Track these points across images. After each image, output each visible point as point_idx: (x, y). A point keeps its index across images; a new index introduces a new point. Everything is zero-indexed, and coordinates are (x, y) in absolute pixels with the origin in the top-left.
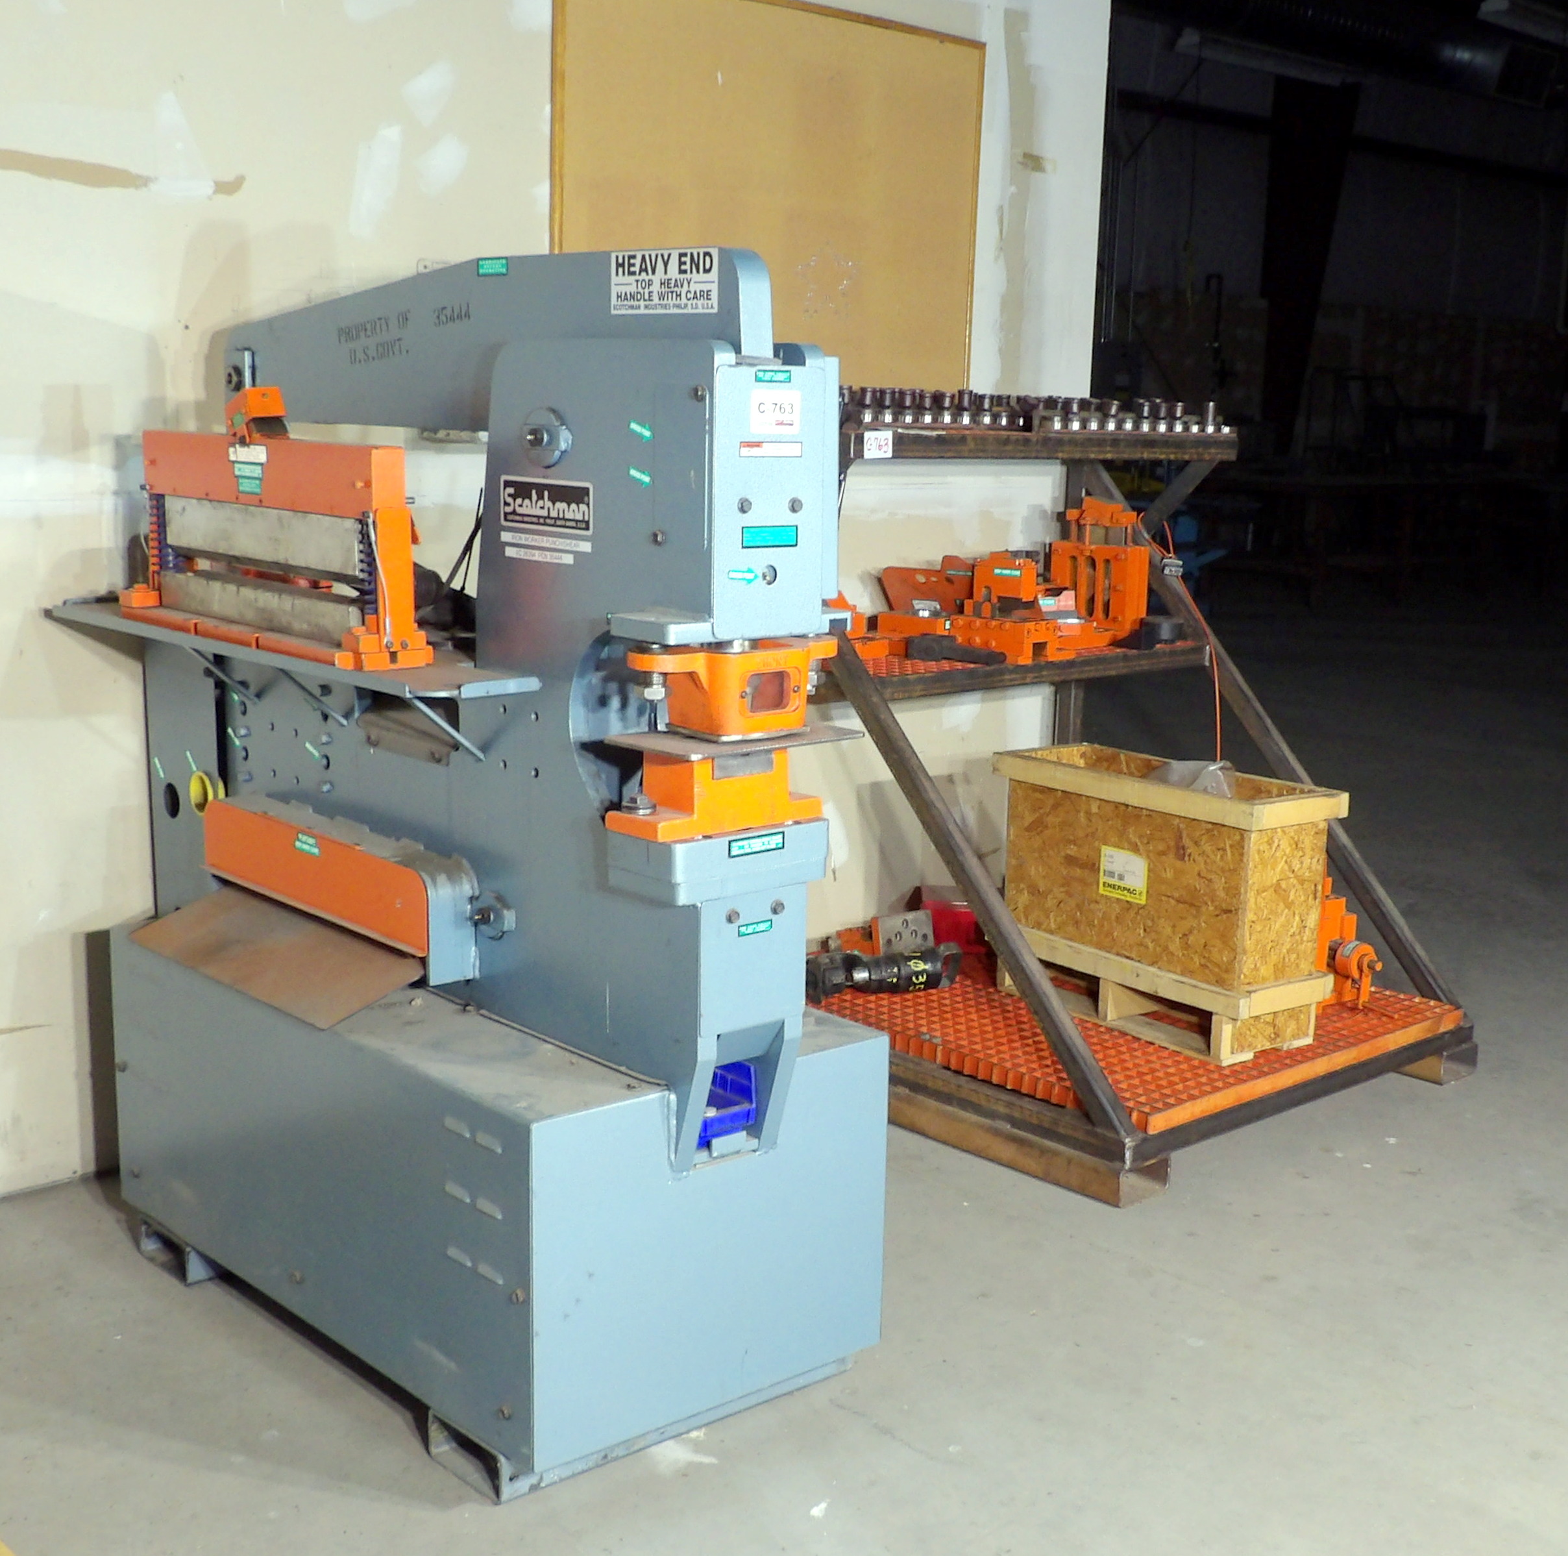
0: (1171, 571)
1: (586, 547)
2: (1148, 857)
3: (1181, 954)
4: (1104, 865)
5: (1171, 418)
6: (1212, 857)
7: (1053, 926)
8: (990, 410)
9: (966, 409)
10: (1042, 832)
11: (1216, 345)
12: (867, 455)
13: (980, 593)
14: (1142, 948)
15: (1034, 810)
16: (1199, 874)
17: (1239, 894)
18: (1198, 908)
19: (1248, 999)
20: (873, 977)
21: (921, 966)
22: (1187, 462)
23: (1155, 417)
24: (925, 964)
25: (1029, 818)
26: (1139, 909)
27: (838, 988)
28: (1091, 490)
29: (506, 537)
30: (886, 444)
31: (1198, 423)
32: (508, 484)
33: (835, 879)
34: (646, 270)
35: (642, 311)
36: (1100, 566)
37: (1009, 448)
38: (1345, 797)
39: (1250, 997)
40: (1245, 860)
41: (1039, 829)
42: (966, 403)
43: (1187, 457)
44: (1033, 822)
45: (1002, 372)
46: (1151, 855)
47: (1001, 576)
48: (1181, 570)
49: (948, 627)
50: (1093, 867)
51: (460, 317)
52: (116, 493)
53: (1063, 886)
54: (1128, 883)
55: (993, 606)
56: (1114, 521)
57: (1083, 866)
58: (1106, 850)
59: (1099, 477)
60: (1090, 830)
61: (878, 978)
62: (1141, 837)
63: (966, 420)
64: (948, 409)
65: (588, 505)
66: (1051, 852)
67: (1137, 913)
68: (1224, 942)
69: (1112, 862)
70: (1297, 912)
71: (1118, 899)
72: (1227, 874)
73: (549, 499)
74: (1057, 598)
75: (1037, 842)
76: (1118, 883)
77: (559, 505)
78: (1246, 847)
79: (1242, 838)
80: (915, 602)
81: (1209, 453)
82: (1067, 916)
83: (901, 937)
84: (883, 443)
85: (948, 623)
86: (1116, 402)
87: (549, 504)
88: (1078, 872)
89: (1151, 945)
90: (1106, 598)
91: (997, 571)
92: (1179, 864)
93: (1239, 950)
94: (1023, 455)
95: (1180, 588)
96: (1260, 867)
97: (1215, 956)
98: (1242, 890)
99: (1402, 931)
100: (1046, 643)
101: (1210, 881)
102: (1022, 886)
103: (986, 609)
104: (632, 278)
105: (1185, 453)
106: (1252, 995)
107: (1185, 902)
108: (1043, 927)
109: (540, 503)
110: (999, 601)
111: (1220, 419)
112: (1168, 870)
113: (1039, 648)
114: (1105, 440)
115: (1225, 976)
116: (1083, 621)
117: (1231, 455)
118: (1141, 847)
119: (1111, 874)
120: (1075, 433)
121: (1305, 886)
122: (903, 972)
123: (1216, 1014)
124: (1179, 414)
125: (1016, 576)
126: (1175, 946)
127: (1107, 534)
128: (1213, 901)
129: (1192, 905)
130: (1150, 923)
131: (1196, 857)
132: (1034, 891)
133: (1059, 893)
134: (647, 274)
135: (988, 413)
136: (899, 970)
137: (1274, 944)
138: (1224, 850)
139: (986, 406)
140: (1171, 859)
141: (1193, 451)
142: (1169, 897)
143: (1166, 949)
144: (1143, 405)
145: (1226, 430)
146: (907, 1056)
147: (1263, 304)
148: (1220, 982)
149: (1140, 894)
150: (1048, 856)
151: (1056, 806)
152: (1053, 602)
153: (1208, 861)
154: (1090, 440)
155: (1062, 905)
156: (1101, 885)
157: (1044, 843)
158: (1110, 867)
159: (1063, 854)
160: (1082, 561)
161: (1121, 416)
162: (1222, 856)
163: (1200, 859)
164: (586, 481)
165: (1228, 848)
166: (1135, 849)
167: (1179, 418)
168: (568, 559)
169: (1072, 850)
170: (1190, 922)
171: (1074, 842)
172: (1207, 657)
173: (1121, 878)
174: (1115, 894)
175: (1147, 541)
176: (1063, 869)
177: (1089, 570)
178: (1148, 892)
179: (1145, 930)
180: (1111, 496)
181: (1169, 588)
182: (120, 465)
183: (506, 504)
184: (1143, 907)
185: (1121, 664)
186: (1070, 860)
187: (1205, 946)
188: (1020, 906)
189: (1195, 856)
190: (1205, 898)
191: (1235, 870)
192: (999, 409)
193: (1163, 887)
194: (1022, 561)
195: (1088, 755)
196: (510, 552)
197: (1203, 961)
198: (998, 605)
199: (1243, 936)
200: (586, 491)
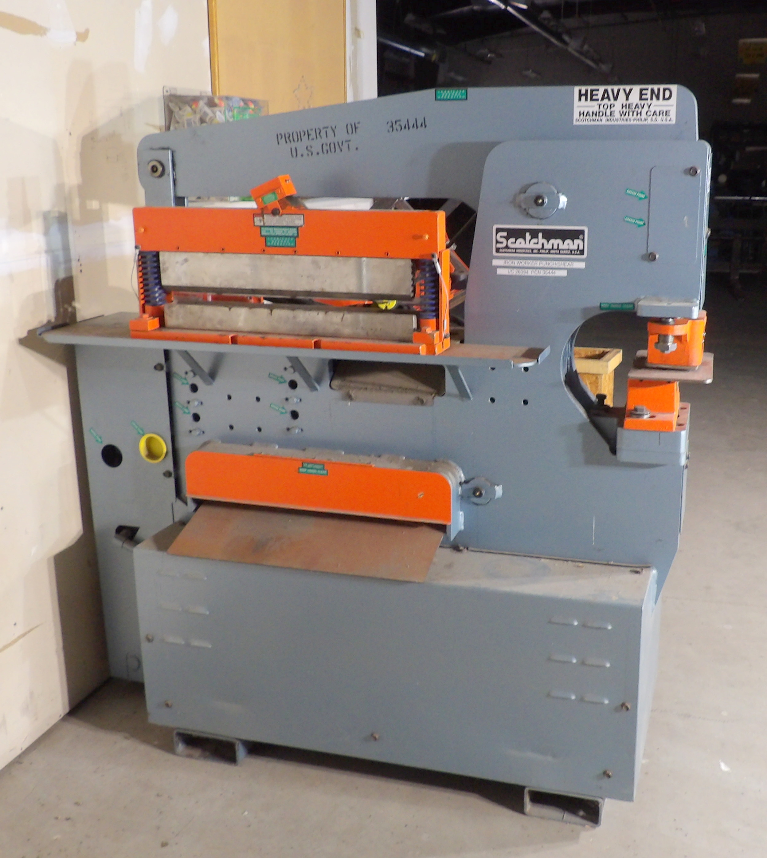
1: (582, 265)
29: (495, 262)
32: (498, 231)
34: (608, 98)
35: (604, 122)
51: (415, 126)
52: (46, 252)
65: (583, 240)
73: (543, 237)
77: (552, 241)
79: (597, 378)
87: (545, 241)
104: (595, 103)
109: (535, 240)
134: (609, 100)
164: (583, 225)
168: (564, 273)
182: (46, 232)
183: (497, 242)
196: (500, 272)
200: (582, 232)
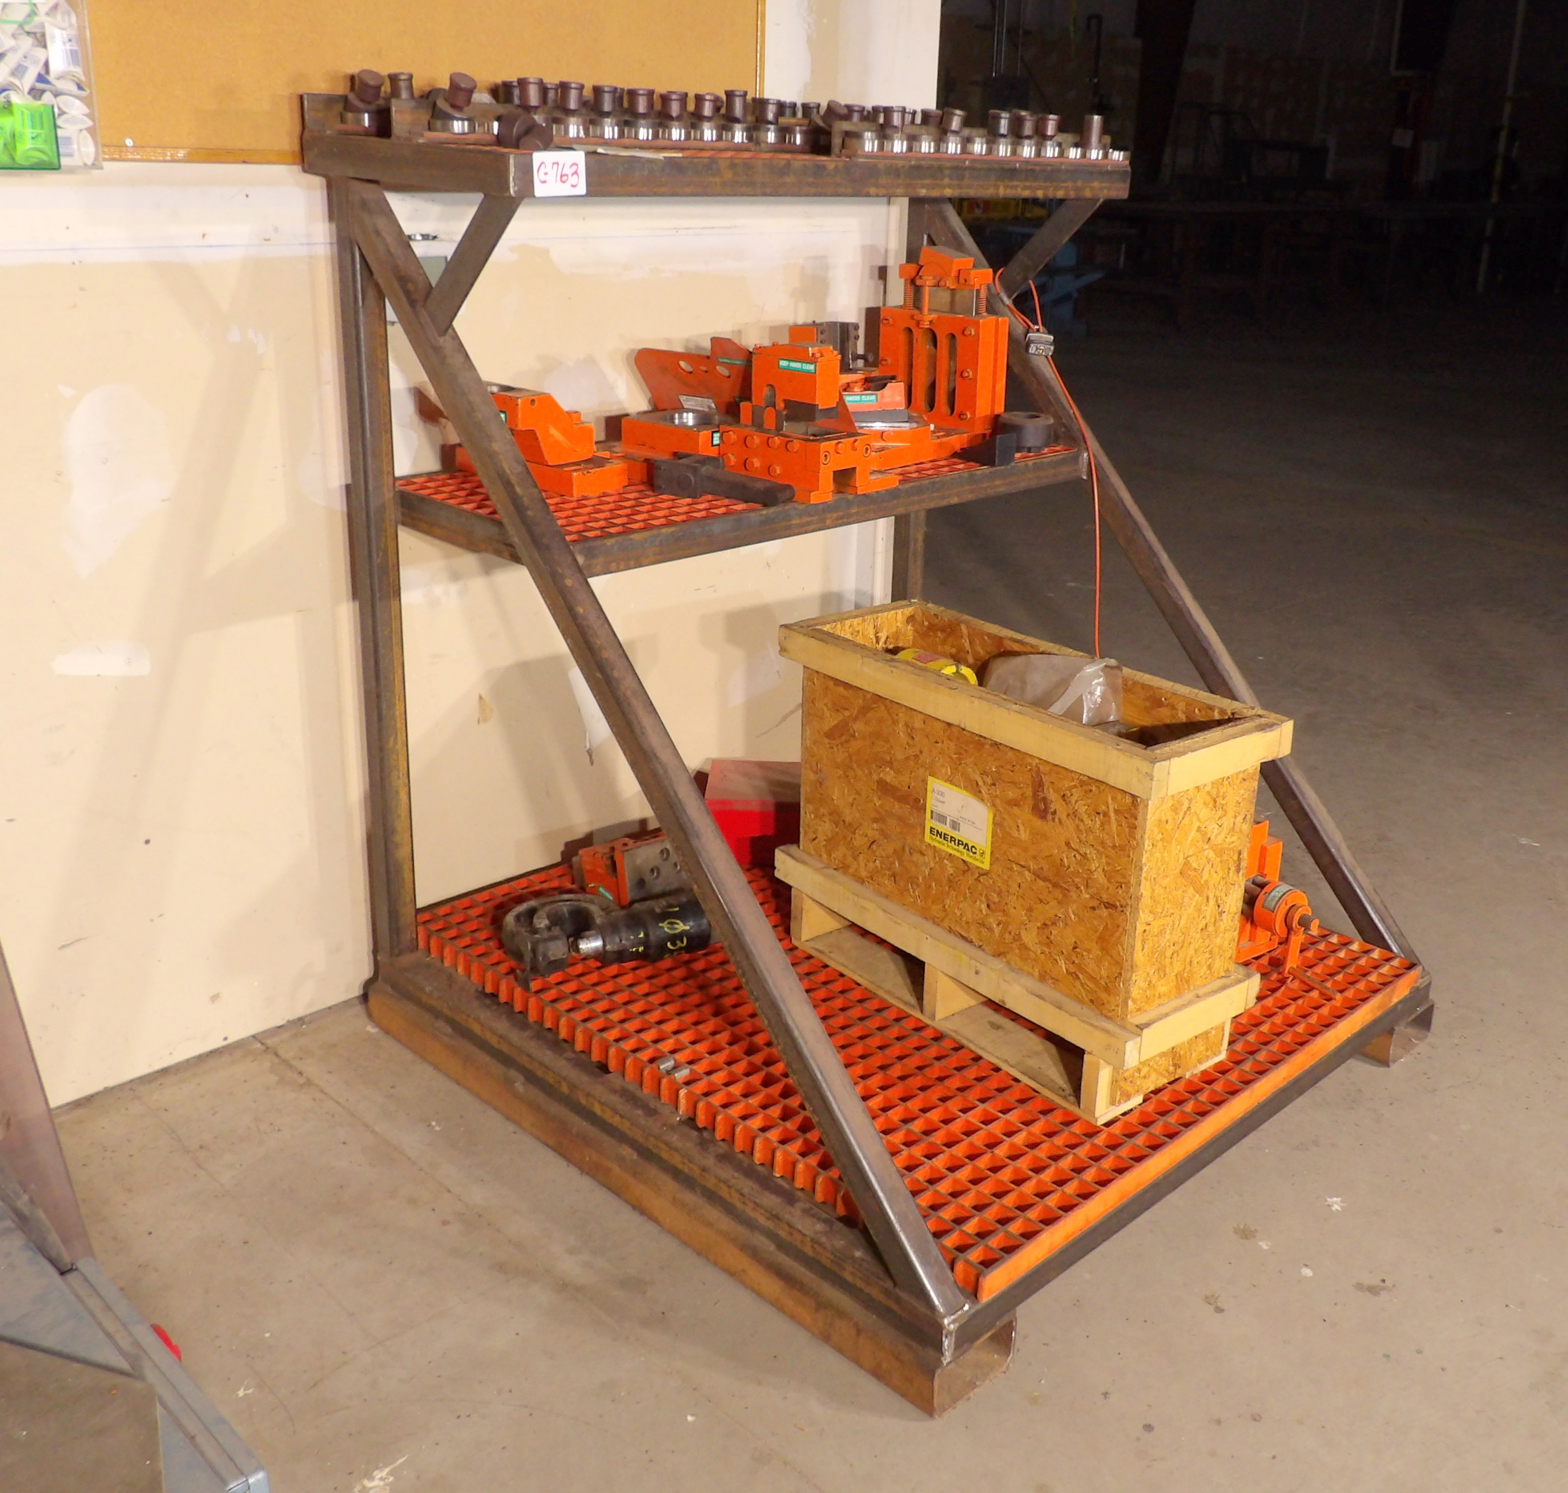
0: (1037, 349)
2: (994, 805)
3: (1039, 951)
4: (931, 803)
5: (1041, 136)
6: (1088, 822)
7: (864, 874)
8: (776, 122)
9: (737, 121)
10: (847, 741)
11: (1096, 80)
12: (540, 190)
13: (761, 393)
14: (983, 930)
15: (837, 708)
16: (1068, 844)
17: (1128, 884)
18: (1066, 892)
19: (1138, 1039)
20: (608, 947)
21: (681, 927)
22: (1061, 201)
23: (1016, 134)
24: (685, 925)
25: (831, 721)
26: (981, 875)
27: (556, 965)
28: (934, 237)
30: (576, 173)
31: (1076, 145)
33: (592, 763)
36: (943, 341)
37: (789, 179)
38: (1288, 727)
39: (1140, 1035)
40: (1138, 837)
41: (844, 738)
42: (738, 110)
43: (1060, 194)
44: (836, 726)
45: (812, 72)
46: (998, 802)
47: (788, 370)
48: (1052, 348)
49: (716, 441)
50: (919, 805)
53: (875, 820)
54: (964, 834)
55: (778, 414)
56: (962, 281)
57: (903, 799)
58: (935, 784)
59: (944, 219)
60: (911, 752)
61: (616, 948)
62: (984, 773)
63: (739, 136)
64: (709, 119)
66: (859, 772)
67: (977, 880)
68: (1103, 949)
69: (943, 802)
70: (1211, 896)
71: (951, 855)
72: (1112, 852)
74: (879, 393)
75: (840, 756)
76: (951, 833)
78: (1140, 817)
79: (1135, 808)
80: (683, 398)
81: (1092, 189)
82: (882, 863)
83: (658, 873)
84: (568, 171)
85: (717, 437)
86: (958, 112)
88: (897, 808)
89: (997, 930)
90: (951, 387)
91: (783, 363)
92: (1038, 823)
93: (1126, 965)
94: (813, 190)
95: (1049, 372)
96: (1160, 844)
97: (1091, 967)
98: (1133, 880)
99: (1338, 850)
100: (855, 468)
101: (1084, 856)
102: (822, 810)
103: (769, 420)
105: (1056, 189)
106: (1145, 1031)
107: (1045, 879)
108: (851, 871)
110: (786, 408)
111: (1107, 139)
112: (1022, 828)
113: (843, 478)
114: (940, 169)
115: (1104, 996)
116: (915, 425)
117: (1120, 191)
118: (984, 790)
119: (942, 819)
120: (896, 157)
121: (1225, 857)
122: (652, 937)
123: (1090, 1053)
124: (1050, 132)
125: (809, 372)
126: (1030, 938)
127: (952, 302)
128: (1087, 886)
129: (1056, 885)
130: (995, 898)
131: (1064, 817)
132: (836, 817)
133: (871, 830)
135: (772, 127)
136: (646, 935)
137: (1177, 948)
138: (1106, 815)
139: (770, 116)
140: (1025, 814)
141: (1070, 184)
142: (1023, 867)
143: (1018, 938)
144: (997, 118)
145: (1117, 156)
146: (639, 1094)
147: (1138, 43)
148: (1096, 1004)
149: (983, 854)
150: (855, 778)
151: (865, 710)
152: (873, 397)
153: (1082, 827)
154: (918, 167)
155: (874, 847)
156: (927, 831)
157: (850, 757)
158: (941, 809)
159: (875, 777)
160: (918, 335)
161: (966, 132)
162: (1102, 824)
163: (1069, 824)
165: (1112, 814)
166: (975, 790)
167: (1051, 138)
169: (889, 776)
170: (1052, 910)
171: (890, 764)
172: (1085, 470)
173: (955, 825)
174: (947, 848)
175: (1008, 306)
176: (875, 799)
177: (928, 347)
178: (992, 853)
179: (988, 906)
180: (959, 246)
181: (1035, 373)
184: (986, 873)
185: (967, 488)
186: (884, 788)
187: (1075, 948)
188: (821, 837)
189: (1062, 814)
190: (1077, 880)
191: (1122, 848)
192: (793, 121)
193: (1014, 851)
194: (816, 348)
195: (919, 618)
197: (1072, 969)
198: (785, 413)
199: (1133, 947)
